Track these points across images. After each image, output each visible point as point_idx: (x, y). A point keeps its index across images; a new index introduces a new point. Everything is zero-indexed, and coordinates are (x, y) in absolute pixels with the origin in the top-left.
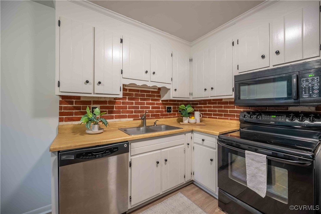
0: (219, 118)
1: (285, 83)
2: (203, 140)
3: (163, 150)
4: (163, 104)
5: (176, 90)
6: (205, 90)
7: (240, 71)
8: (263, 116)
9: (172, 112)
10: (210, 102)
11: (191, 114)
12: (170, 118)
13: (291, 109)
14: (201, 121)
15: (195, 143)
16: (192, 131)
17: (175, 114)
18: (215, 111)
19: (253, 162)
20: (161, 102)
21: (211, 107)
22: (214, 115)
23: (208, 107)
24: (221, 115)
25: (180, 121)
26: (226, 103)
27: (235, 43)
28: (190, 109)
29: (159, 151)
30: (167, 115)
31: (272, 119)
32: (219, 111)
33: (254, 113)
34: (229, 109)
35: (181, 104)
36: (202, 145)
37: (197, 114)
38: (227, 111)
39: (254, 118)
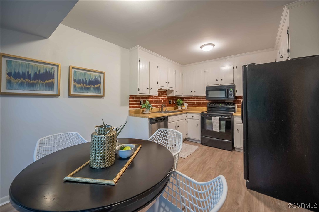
0: (196, 106)
1: (224, 92)
2: (193, 116)
3: (177, 121)
4: (168, 99)
5: (177, 91)
6: (191, 92)
7: (208, 84)
8: (217, 104)
9: (171, 104)
10: (192, 98)
11: (182, 105)
12: (170, 107)
13: (226, 101)
14: (187, 108)
15: (188, 119)
16: (186, 113)
17: (172, 105)
18: (195, 103)
19: (215, 120)
20: (167, 98)
21: (192, 101)
22: (194, 105)
23: (190, 101)
24: (198, 105)
25: (176, 108)
26: (200, 98)
27: (206, 72)
28: (182, 102)
29: (175, 122)
30: (169, 105)
31: (220, 105)
32: (197, 103)
33: (213, 103)
34: (202, 102)
35: (178, 99)
36: (192, 119)
37: (185, 104)
38: (201, 103)
39: (213, 106)
